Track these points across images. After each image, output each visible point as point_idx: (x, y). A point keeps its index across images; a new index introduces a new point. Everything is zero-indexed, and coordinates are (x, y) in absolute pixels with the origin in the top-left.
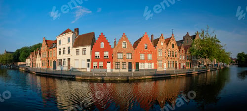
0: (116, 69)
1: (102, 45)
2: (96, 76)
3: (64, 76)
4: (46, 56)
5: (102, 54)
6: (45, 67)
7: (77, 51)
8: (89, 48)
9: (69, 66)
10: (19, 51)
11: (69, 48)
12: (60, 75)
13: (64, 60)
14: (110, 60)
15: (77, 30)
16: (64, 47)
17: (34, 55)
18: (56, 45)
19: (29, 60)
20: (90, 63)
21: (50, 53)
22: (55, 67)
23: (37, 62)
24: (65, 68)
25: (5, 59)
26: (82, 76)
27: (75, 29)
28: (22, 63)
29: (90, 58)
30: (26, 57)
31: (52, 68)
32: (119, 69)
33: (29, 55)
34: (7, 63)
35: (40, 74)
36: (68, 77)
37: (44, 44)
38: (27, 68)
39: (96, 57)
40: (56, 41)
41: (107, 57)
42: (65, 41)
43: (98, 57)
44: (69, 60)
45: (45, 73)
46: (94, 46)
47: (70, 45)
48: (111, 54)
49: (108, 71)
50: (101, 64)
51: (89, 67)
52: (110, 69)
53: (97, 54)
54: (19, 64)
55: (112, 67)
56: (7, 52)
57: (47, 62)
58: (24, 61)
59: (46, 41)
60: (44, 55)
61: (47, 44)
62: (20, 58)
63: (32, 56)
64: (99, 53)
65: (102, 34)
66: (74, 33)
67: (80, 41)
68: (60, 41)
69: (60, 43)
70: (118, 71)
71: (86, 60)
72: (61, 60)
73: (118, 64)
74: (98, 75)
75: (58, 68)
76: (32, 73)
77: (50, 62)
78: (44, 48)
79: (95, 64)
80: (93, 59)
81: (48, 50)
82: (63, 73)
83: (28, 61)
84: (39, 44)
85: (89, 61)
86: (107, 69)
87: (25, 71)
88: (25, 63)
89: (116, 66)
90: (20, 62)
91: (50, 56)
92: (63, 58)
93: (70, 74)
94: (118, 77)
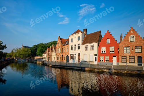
0: (122, 62)
1: (108, 41)
2: (103, 69)
3: (75, 68)
4: (60, 51)
5: (108, 49)
6: (59, 61)
7: (86, 47)
8: (96, 45)
9: (79, 59)
10: (36, 47)
11: (79, 45)
12: (71, 67)
13: (75, 54)
14: (116, 54)
15: (86, 30)
16: (75, 44)
17: (50, 50)
18: (69, 43)
19: (45, 54)
20: (97, 57)
21: (64, 49)
22: (68, 61)
23: (53, 57)
24: (76, 61)
25: (22, 53)
26: (90, 68)
27: (84, 30)
28: (39, 57)
29: (97, 53)
30: (43, 52)
31: (65, 61)
32: (126, 62)
33: (46, 50)
34: (24, 57)
35: (55, 66)
36: (78, 68)
37: (59, 41)
38: (44, 62)
39: (102, 52)
40: (69, 39)
41: (113, 51)
42: (76, 40)
43: (104, 52)
44: (79, 54)
45: (59, 66)
46: (100, 42)
47: (80, 42)
48: (117, 48)
49: (114, 64)
50: (107, 58)
51: (96, 60)
52: (116, 62)
53: (104, 49)
54: (36, 58)
55: (118, 61)
56: (25, 47)
57: (61, 57)
58: (42, 56)
59: (61, 39)
60: (59, 51)
61: (61, 42)
62: (37, 52)
63: (49, 51)
64: (105, 48)
65: (108, 31)
66: (83, 33)
67: (88, 39)
68: (72, 39)
69: (72, 41)
70: (125, 64)
71: (94, 55)
72: (73, 55)
73: (125, 57)
74: (105, 67)
75: (71, 61)
76: (48, 66)
77: (64, 56)
78: (59, 45)
79: (102, 58)
80: (100, 53)
81: (62, 46)
82: (74, 66)
83: (45, 56)
84: (55, 41)
85: (96, 55)
86: (113, 62)
87: (42, 64)
88: (42, 57)
89: (123, 60)
90: (37, 56)
91: (64, 51)
92: (74, 53)
93: (80, 66)
94: (125, 70)
